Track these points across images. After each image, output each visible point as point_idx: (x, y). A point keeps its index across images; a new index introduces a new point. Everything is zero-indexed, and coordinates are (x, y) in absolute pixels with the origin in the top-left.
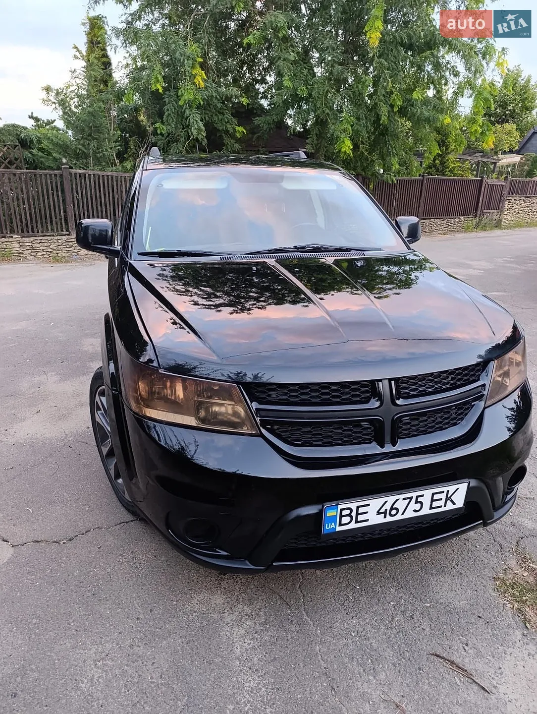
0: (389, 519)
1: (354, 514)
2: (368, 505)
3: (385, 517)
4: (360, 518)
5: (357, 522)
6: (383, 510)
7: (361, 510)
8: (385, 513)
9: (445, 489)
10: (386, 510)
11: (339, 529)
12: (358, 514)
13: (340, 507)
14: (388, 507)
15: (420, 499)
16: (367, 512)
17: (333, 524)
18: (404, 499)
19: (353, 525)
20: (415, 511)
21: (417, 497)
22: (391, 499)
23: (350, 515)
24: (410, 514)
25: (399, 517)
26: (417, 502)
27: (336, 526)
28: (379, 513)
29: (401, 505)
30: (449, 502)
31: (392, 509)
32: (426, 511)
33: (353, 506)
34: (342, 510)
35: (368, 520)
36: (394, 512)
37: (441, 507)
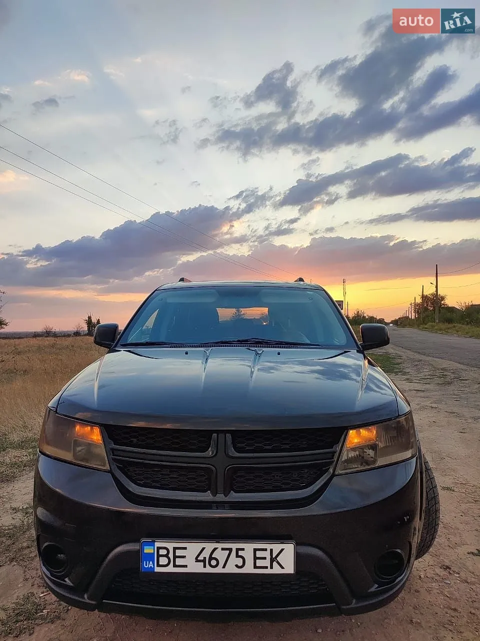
0: (209, 570)
1: (171, 556)
2: (185, 548)
3: (205, 566)
4: (179, 562)
5: (175, 566)
6: (201, 558)
7: (178, 553)
8: (204, 561)
9: (268, 546)
10: (205, 558)
11: (157, 569)
12: (175, 557)
13: (157, 544)
14: (206, 554)
15: (240, 553)
16: (185, 556)
17: (151, 562)
18: (223, 549)
19: (170, 569)
20: (237, 566)
21: (238, 550)
22: (209, 546)
23: (167, 556)
24: (231, 569)
25: (219, 570)
26: (238, 556)
27: (154, 565)
28: (197, 560)
29: (221, 555)
30: (275, 564)
31: (211, 558)
32: (249, 569)
33: (171, 545)
34: (159, 548)
35: (186, 566)
36: (214, 563)
37: (266, 568)
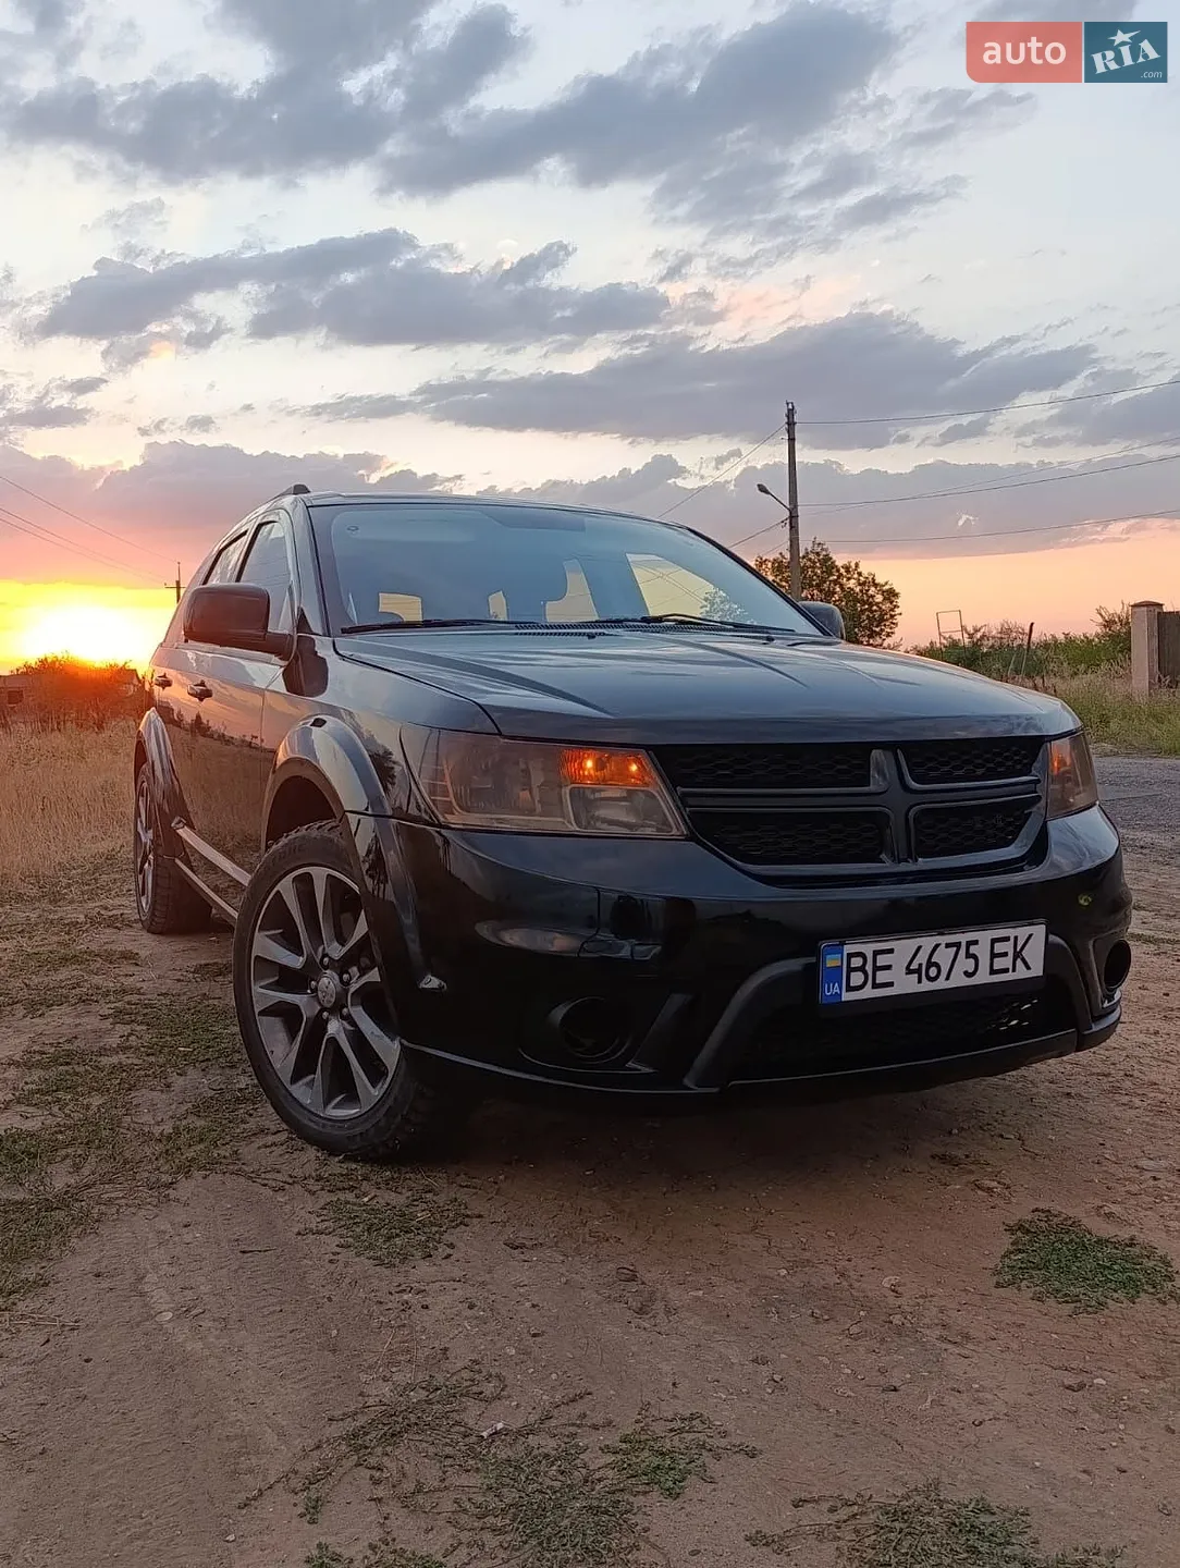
0: (926, 986)
1: (869, 968)
2: (891, 951)
3: (920, 981)
4: (882, 977)
5: (875, 986)
6: (914, 966)
7: (882, 960)
8: (918, 971)
9: (1011, 933)
10: (920, 965)
11: (847, 996)
12: (876, 969)
13: (848, 949)
14: (922, 958)
15: (973, 949)
16: (890, 966)
17: (837, 984)
18: (948, 946)
19: (869, 992)
20: (968, 974)
21: (969, 944)
22: (927, 942)
23: (862, 969)
24: (958, 980)
25: (941, 984)
26: (969, 955)
27: (841, 990)
28: (909, 971)
29: (944, 957)
30: (1019, 961)
31: (930, 964)
32: (984, 977)
33: (868, 949)
34: (850, 956)
35: (891, 984)
36: (933, 972)
37: (1006, 970)
